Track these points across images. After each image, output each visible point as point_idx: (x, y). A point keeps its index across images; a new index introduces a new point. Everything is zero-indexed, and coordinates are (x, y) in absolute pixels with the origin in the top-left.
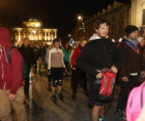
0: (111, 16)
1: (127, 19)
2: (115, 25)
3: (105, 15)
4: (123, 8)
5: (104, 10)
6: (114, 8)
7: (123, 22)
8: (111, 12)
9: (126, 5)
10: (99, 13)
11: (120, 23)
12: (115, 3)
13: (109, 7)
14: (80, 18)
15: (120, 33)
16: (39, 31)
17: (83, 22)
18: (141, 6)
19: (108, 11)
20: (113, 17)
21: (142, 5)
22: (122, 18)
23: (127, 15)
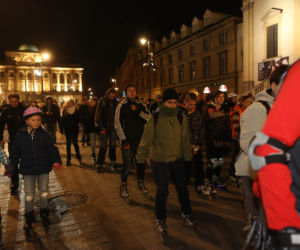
0: (201, 39)
1: (233, 46)
2: (210, 57)
3: (187, 38)
4: (225, 25)
5: (184, 28)
6: (205, 25)
7: (226, 51)
8: (199, 32)
9: (232, 18)
10: (173, 34)
11: (219, 54)
12: (208, 14)
13: (196, 21)
15: (220, 74)
18: (262, 20)
19: (194, 30)
20: (205, 42)
21: (265, 18)
22: (222, 43)
23: (233, 38)
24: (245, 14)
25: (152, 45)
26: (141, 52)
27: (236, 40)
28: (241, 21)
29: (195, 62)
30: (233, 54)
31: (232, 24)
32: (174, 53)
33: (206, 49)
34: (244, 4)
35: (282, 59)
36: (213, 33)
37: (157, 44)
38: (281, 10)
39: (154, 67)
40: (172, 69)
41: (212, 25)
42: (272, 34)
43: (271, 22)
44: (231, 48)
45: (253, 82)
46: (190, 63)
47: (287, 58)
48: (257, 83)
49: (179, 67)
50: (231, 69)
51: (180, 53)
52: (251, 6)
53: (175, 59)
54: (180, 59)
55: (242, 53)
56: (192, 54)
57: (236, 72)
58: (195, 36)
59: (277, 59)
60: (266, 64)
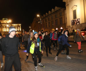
0: (54, 15)
2: (57, 19)
3: (50, 14)
4: (61, 11)
5: (49, 12)
6: (55, 10)
7: (62, 18)
8: (54, 12)
9: (63, 9)
10: (47, 14)
11: (60, 19)
12: (56, 8)
13: (53, 10)
14: (38, 16)
15: (61, 24)
18: (71, 9)
19: (52, 12)
22: (61, 16)
23: (63, 14)
24: (67, 7)
25: (41, 17)
26: (38, 19)
28: (66, 9)
30: (64, 18)
31: (63, 10)
32: (47, 19)
33: (56, 17)
34: (66, 4)
35: (78, 19)
36: (58, 13)
37: (42, 17)
38: (77, 6)
39: (41, 23)
40: (47, 23)
41: (57, 11)
42: (75, 12)
43: (74, 9)
44: (63, 17)
45: (70, 26)
46: (52, 21)
47: (79, 19)
48: (71, 26)
49: (49, 23)
50: (63, 23)
52: (68, 5)
53: (47, 20)
54: (49, 20)
55: (66, 18)
56: (52, 19)
57: (65, 23)
59: (76, 19)
60: (73, 21)
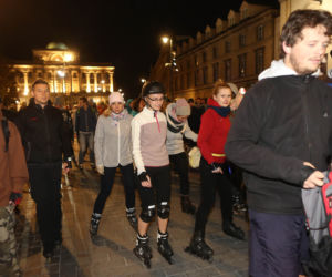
0: (236, 35)
1: (271, 42)
2: (245, 54)
3: (222, 33)
4: (259, 19)
5: (219, 22)
6: (242, 18)
7: (263, 48)
8: (234, 26)
9: (269, 12)
10: (208, 29)
11: (256, 51)
12: (245, 7)
13: (232, 14)
14: (165, 40)
16: (73, 72)
17: (174, 49)
19: (230, 24)
20: (240, 38)
22: (259, 39)
23: (270, 33)
24: (283, 6)
27: (273, 35)
28: (279, 14)
29: (230, 60)
30: (270, 51)
31: (270, 17)
33: (241, 46)
36: (250, 28)
38: (320, 2)
41: (249, 18)
44: (268, 45)
46: (225, 61)
49: (214, 66)
51: (215, 50)
54: (215, 56)
56: (227, 51)
58: (230, 31)
